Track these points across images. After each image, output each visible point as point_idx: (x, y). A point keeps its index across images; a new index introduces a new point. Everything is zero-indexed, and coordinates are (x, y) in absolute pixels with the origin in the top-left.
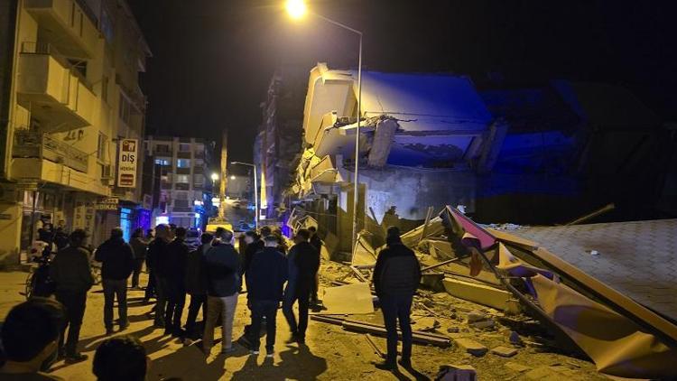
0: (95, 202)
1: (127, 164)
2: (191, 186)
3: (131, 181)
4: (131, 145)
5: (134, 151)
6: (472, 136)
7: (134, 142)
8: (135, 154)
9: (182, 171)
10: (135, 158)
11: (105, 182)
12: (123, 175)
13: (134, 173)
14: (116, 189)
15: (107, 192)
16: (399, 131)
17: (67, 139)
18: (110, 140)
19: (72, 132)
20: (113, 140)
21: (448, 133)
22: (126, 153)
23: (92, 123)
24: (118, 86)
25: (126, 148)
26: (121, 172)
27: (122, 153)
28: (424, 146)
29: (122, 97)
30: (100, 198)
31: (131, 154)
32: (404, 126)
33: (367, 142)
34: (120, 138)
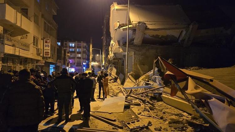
0: (35, 62)
1: (47, 48)
3: (49, 54)
4: (48, 41)
5: (49, 43)
9: (79, 53)
10: (50, 46)
11: (38, 54)
12: (46, 52)
13: (49, 51)
14: (43, 58)
15: (39, 58)
16: (146, 28)
17: (21, 38)
18: (40, 39)
19: (23, 36)
20: (42, 39)
21: (169, 29)
22: (46, 44)
23: (30, 32)
24: (43, 19)
25: (46, 42)
28: (159, 36)
29: (45, 23)
30: (37, 61)
32: (149, 27)
34: (44, 38)
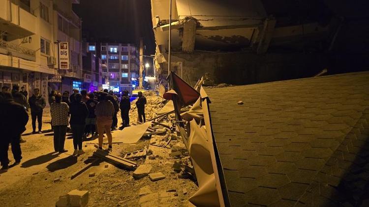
0: (47, 78)
1: (63, 56)
2: (129, 70)
3: (67, 66)
4: (65, 46)
5: (66, 49)
6: (253, 28)
7: (66, 44)
8: (67, 50)
9: (125, 62)
10: (68, 53)
11: (51, 66)
12: (62, 63)
13: (67, 61)
14: (59, 71)
15: (53, 72)
16: (198, 26)
17: (23, 42)
18: (52, 42)
19: (25, 38)
20: (55, 43)
22: (63, 50)
23: (35, 33)
24: (56, 12)
25: (62, 48)
26: (61, 61)
27: (60, 50)
29: (60, 18)
30: (51, 76)
31: (65, 50)
32: (204, 24)
33: (180, 35)
34: (59, 42)
